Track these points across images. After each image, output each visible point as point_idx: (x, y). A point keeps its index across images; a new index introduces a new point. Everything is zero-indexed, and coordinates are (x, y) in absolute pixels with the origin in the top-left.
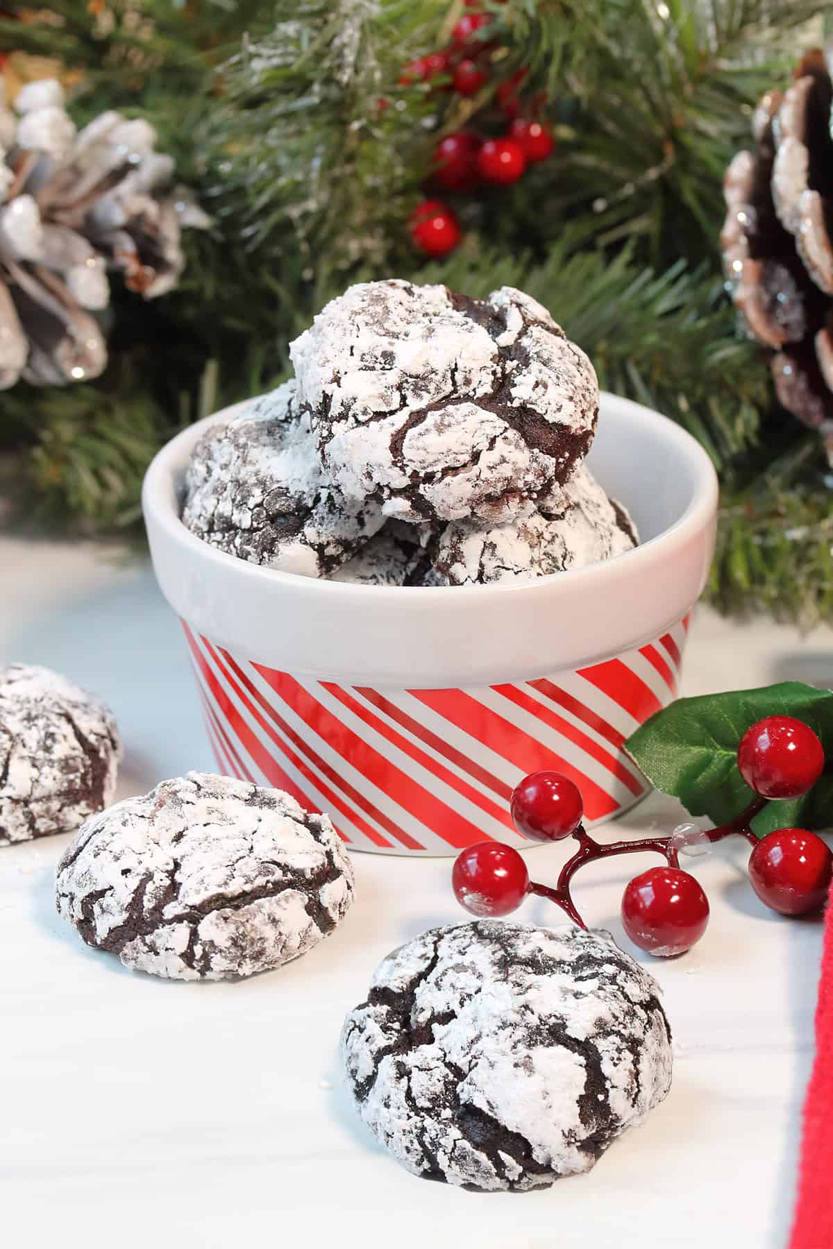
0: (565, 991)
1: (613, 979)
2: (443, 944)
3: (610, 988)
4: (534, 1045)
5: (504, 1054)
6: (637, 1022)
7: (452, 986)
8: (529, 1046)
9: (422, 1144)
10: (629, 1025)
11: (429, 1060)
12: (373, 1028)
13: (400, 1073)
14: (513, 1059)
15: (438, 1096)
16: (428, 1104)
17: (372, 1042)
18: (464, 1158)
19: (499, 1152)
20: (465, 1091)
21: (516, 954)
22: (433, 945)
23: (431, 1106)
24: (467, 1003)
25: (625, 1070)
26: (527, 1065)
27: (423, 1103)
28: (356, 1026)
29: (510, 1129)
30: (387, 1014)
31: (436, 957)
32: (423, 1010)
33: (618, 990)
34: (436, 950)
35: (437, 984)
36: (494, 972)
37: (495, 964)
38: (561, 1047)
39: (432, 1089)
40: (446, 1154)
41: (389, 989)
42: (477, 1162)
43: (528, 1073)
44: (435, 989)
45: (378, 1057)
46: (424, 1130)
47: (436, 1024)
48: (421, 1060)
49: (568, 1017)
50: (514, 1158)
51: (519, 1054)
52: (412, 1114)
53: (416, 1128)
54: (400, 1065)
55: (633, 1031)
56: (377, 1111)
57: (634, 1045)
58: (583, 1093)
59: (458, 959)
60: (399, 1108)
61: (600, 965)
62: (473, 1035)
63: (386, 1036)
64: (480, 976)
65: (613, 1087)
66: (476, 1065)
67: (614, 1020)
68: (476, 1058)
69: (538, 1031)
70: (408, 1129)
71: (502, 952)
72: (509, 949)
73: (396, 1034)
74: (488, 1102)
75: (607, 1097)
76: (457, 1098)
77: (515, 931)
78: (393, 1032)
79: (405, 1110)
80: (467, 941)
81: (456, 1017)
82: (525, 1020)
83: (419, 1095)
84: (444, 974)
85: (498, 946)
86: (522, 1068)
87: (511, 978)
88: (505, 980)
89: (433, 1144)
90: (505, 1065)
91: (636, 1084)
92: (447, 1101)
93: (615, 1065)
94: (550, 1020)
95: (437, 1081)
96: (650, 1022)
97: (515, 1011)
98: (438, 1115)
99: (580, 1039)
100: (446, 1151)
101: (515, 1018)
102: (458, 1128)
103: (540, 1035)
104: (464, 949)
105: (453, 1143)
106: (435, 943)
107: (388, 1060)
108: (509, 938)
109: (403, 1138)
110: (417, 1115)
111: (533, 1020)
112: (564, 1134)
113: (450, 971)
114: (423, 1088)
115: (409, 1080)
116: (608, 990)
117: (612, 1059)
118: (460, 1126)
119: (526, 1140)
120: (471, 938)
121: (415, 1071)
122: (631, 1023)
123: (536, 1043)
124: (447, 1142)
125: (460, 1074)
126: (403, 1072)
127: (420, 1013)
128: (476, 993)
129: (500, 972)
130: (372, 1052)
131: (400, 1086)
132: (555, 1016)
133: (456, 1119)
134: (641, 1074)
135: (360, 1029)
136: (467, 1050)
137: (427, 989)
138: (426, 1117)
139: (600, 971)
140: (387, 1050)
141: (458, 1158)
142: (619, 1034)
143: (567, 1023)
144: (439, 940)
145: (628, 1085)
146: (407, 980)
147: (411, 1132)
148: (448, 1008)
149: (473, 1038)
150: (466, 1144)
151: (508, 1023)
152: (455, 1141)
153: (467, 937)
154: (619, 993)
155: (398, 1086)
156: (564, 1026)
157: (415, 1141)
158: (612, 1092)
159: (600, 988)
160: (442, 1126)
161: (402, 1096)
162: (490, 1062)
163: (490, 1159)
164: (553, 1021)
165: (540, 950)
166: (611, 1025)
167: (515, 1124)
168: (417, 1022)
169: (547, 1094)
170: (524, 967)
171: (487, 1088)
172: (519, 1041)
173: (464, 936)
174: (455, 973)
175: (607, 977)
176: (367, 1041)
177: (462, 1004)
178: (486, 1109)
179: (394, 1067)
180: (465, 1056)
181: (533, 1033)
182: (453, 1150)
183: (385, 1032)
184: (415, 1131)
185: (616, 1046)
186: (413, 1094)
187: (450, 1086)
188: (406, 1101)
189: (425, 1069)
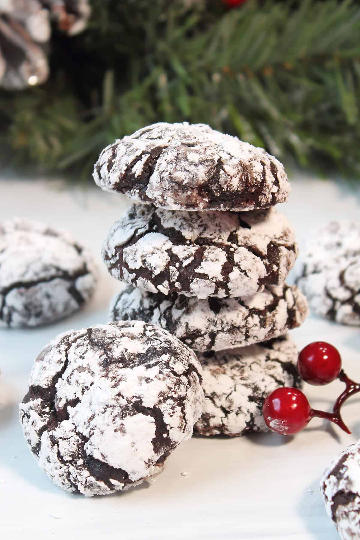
0: (140, 379)
1: (167, 364)
2: (71, 351)
3: (166, 371)
4: (125, 417)
5: (108, 425)
6: (182, 387)
7: (77, 382)
8: (122, 417)
9: (69, 480)
10: (178, 390)
11: (67, 432)
12: (34, 415)
13: (53, 443)
14: (113, 427)
15: (75, 453)
16: (70, 459)
17: (35, 425)
18: (92, 485)
19: (111, 480)
20: (88, 449)
21: (112, 356)
22: (65, 352)
23: (72, 459)
24: (86, 392)
25: (177, 417)
26: (122, 430)
27: (67, 458)
28: (25, 414)
29: (115, 467)
30: (41, 404)
31: (67, 361)
32: (61, 399)
33: (171, 371)
34: (67, 356)
35: (68, 381)
36: (101, 370)
37: (101, 365)
38: (140, 414)
39: (71, 450)
40: (82, 485)
41: (40, 387)
42: (99, 487)
43: (123, 434)
44: (67, 384)
45: (40, 433)
46: (69, 473)
47: (69, 406)
48: (63, 433)
49: (143, 396)
50: (119, 481)
51: (116, 424)
52: (62, 465)
53: (65, 472)
54: (52, 438)
55: (180, 393)
56: (44, 464)
57: (181, 401)
58: (155, 437)
59: (80, 362)
60: (55, 463)
61: (160, 356)
62: (90, 416)
63: (42, 419)
64: (93, 373)
65: (171, 428)
66: (93, 433)
67: (169, 390)
68: (93, 430)
69: (127, 408)
70: (61, 474)
71: (105, 356)
72: (109, 352)
73: (48, 416)
74: (102, 454)
75: (168, 435)
76: (84, 452)
77: (112, 338)
78: (46, 415)
79: (58, 464)
80: (85, 348)
81: (81, 402)
82: (119, 403)
83: (65, 454)
84: (72, 374)
85: (102, 351)
86: (119, 431)
87: (110, 375)
88: (106, 376)
89: (75, 480)
90: (109, 431)
91: (184, 421)
92: (80, 454)
93: (171, 416)
94: (133, 400)
95: (73, 445)
96: (189, 383)
97: (113, 399)
98: (76, 463)
99: (151, 407)
100: (82, 484)
101: (114, 403)
102: (87, 470)
103: (128, 409)
104: (83, 354)
105: (85, 479)
106: (66, 350)
107: (45, 434)
108: (109, 344)
109: (60, 478)
110: (65, 465)
111: (123, 402)
112: (145, 463)
113: (76, 372)
114: (66, 450)
115: (58, 445)
116: (165, 373)
117: (170, 414)
118: (88, 468)
119: (125, 471)
120: (87, 346)
121: (60, 440)
122: (178, 389)
123: (126, 415)
124: (82, 479)
125: (85, 439)
126: (54, 442)
127: (60, 401)
128: (91, 385)
129: (104, 370)
130: (36, 431)
131: (53, 451)
132: (136, 397)
133: (85, 464)
134: (186, 415)
135: (27, 415)
136: (88, 425)
137: (62, 385)
138: (70, 465)
139: (160, 360)
140: (44, 428)
141: (90, 486)
142: (172, 397)
143: (143, 400)
144: (68, 348)
145: (179, 424)
146: (51, 378)
147: (63, 475)
148: (76, 396)
149: (90, 417)
150: (92, 479)
151: (110, 406)
152: (86, 478)
153: (85, 345)
154: (171, 373)
155: (52, 450)
156: (141, 402)
157: (66, 480)
158: (171, 431)
159: (161, 373)
160: (79, 471)
161: (56, 455)
162: (101, 431)
163: (106, 484)
164: (135, 400)
165: (126, 350)
166: (167, 393)
167: (118, 465)
168: (58, 407)
169: (134, 443)
170: (117, 364)
171: (100, 447)
172: (116, 416)
173: (83, 344)
174: (78, 373)
175: (164, 364)
176: (32, 424)
177: (83, 392)
178: (101, 459)
179: (49, 439)
180: (86, 429)
181: (124, 410)
182: (86, 482)
183: (41, 417)
184: (65, 474)
185: (171, 406)
186: (61, 455)
187: (80, 446)
188: (58, 458)
189: (66, 439)
